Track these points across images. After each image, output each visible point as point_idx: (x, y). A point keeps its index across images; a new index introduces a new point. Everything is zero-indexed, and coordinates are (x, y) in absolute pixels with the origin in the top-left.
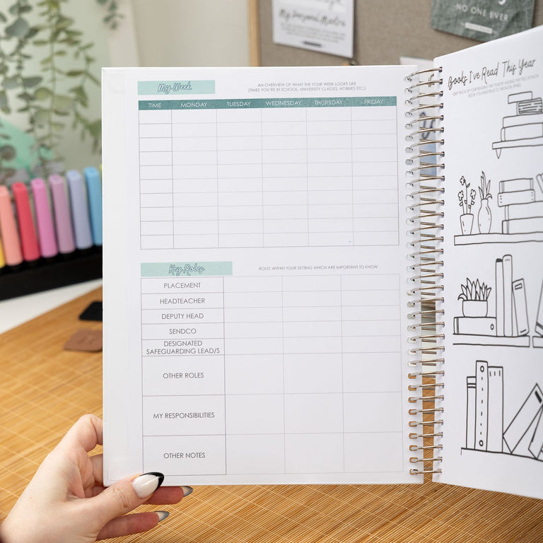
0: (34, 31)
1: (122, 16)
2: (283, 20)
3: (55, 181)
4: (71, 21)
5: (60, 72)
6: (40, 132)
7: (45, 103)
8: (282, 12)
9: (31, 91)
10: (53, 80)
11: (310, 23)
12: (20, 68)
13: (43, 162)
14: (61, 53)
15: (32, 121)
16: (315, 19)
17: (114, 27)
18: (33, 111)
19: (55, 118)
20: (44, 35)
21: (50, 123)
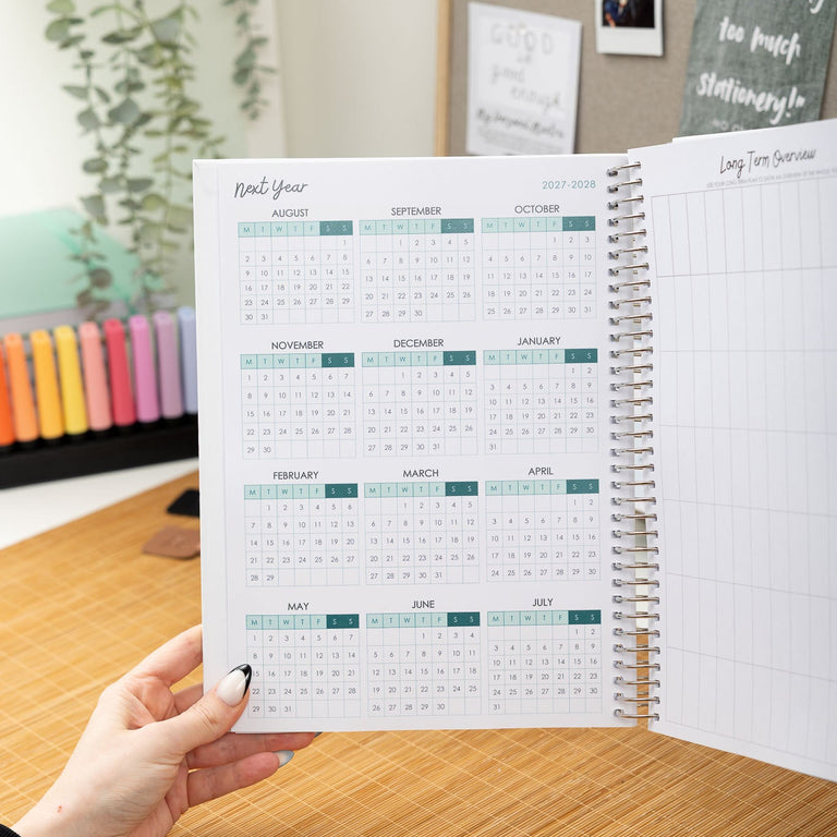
0: (146, 118)
1: (266, 103)
2: (480, 123)
3: (163, 320)
4: (196, 105)
5: (178, 174)
6: (147, 254)
7: (156, 215)
8: (481, 112)
9: (137, 197)
10: (168, 184)
11: (516, 131)
12: (124, 165)
13: (147, 292)
14: (181, 149)
15: (137, 238)
16: (524, 125)
17: (254, 116)
18: (138, 224)
19: (167, 236)
20: (159, 123)
21: (162, 243)
